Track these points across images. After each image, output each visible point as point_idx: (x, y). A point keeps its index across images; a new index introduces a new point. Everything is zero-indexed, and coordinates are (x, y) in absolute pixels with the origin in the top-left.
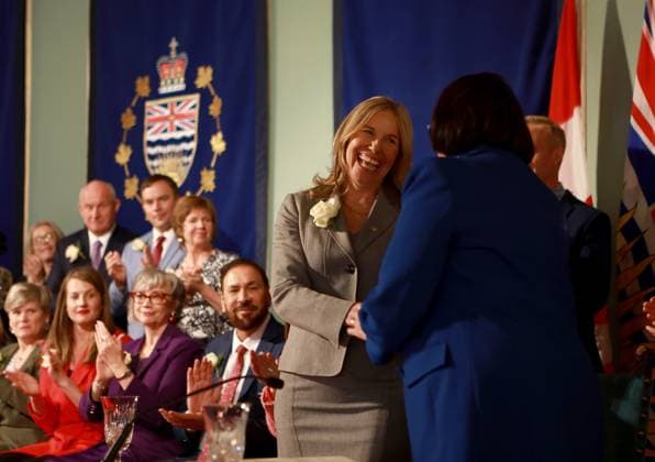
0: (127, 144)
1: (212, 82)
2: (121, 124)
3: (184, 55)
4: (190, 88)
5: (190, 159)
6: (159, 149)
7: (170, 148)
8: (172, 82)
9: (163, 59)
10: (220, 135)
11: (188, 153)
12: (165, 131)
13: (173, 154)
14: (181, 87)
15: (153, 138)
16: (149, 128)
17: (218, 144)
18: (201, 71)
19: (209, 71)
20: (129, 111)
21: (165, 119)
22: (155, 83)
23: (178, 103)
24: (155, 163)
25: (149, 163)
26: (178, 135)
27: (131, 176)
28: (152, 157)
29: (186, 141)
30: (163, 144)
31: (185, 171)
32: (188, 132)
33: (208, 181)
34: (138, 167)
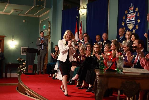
0: (124, 22)
1: (138, 10)
2: (123, 18)
3: (133, 6)
4: (134, 12)
5: (134, 24)
6: (129, 22)
7: (130, 22)
8: (131, 11)
9: (130, 7)
10: (139, 19)
11: (133, 23)
12: (130, 19)
13: (131, 23)
14: (133, 11)
15: (128, 20)
16: (127, 19)
17: (139, 21)
18: (136, 8)
19: (138, 8)
20: (124, 16)
21: (130, 17)
22: (128, 11)
23: (132, 14)
24: (128, 25)
25: (127, 25)
26: (132, 20)
27: (124, 27)
28: (128, 24)
29: (133, 20)
30: (129, 21)
31: (133, 26)
32: (134, 19)
33: (137, 27)
34: (125, 25)
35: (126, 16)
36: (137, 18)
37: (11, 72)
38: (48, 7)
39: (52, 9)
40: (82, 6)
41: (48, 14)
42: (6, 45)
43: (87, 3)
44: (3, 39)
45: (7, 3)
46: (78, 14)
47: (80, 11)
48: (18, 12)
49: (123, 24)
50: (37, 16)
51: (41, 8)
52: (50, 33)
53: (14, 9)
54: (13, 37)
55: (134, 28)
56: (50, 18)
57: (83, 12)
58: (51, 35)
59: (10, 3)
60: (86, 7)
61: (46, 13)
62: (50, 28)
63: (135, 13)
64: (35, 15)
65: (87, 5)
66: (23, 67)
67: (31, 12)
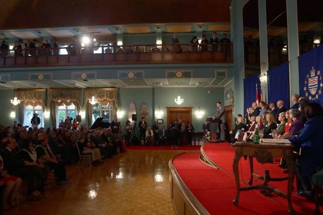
0: (306, 87)
2: (304, 83)
9: (311, 71)
10: (322, 83)
11: (316, 87)
12: (312, 84)
13: (314, 88)
19: (319, 71)
21: (312, 81)
23: (314, 78)
26: (314, 84)
27: (306, 92)
28: (310, 89)
29: (316, 85)
30: (312, 86)
31: (316, 91)
32: (316, 83)
33: (320, 92)
34: (308, 90)
35: (307, 81)
36: (319, 82)
37: (199, 141)
38: (230, 77)
39: (234, 78)
40: (262, 74)
41: (230, 84)
42: (194, 116)
43: (267, 70)
44: (191, 110)
45: (191, 78)
46: (259, 82)
47: (260, 78)
48: (202, 85)
49: (305, 89)
50: (222, 86)
51: (223, 79)
52: (233, 102)
53: (199, 82)
54: (200, 108)
55: (317, 93)
56: (233, 87)
57: (264, 79)
58: (234, 104)
59: (194, 77)
60: (266, 74)
61: (228, 83)
62: (233, 97)
63: (317, 77)
64: (219, 85)
65: (267, 71)
66: (208, 136)
67: (214, 83)
